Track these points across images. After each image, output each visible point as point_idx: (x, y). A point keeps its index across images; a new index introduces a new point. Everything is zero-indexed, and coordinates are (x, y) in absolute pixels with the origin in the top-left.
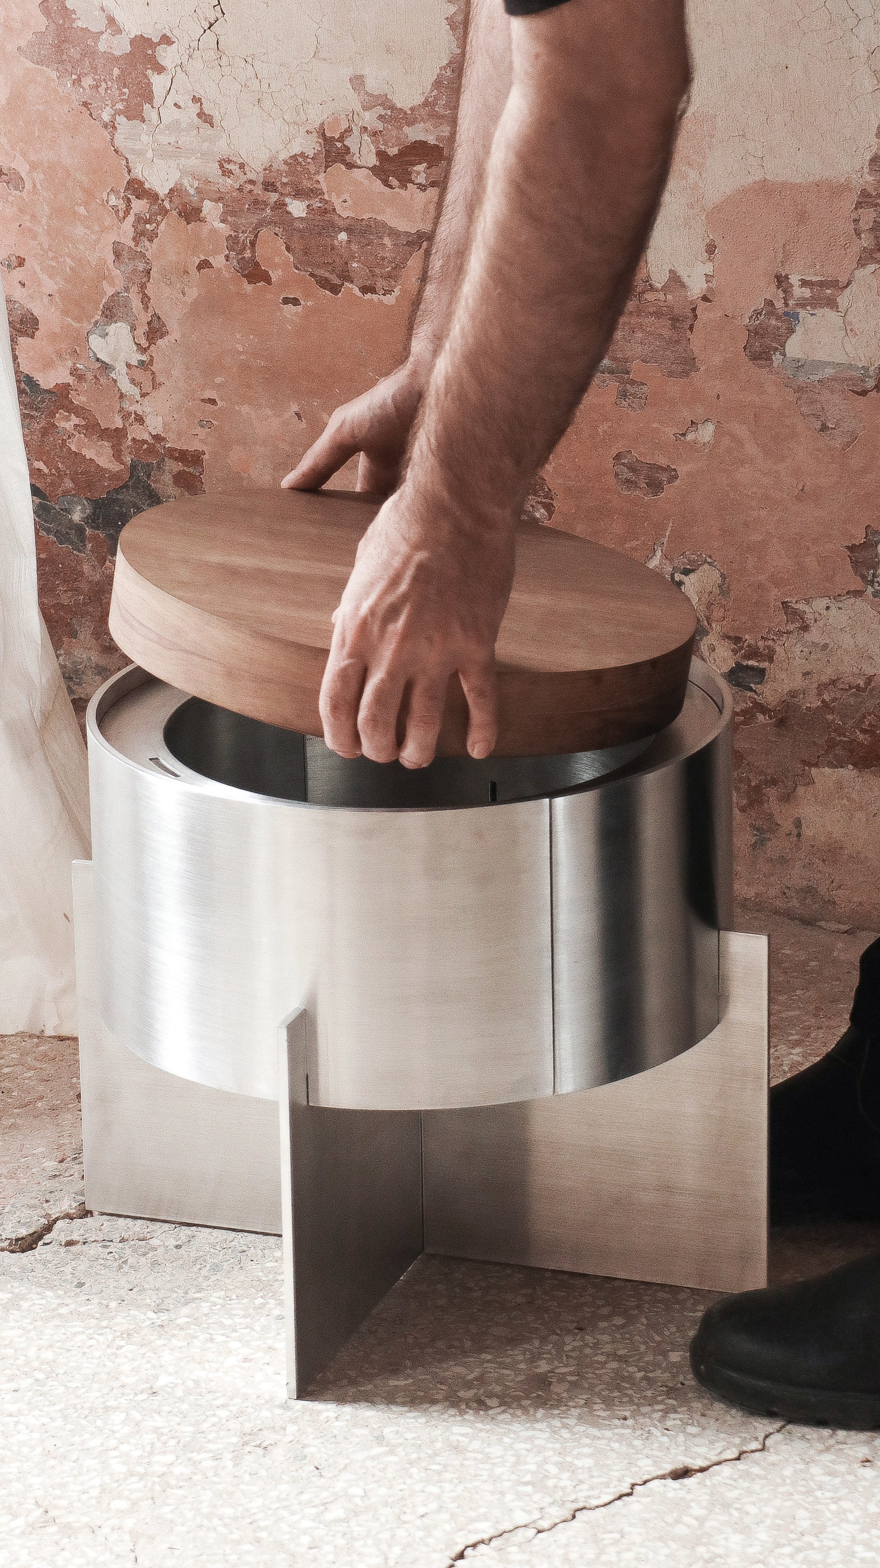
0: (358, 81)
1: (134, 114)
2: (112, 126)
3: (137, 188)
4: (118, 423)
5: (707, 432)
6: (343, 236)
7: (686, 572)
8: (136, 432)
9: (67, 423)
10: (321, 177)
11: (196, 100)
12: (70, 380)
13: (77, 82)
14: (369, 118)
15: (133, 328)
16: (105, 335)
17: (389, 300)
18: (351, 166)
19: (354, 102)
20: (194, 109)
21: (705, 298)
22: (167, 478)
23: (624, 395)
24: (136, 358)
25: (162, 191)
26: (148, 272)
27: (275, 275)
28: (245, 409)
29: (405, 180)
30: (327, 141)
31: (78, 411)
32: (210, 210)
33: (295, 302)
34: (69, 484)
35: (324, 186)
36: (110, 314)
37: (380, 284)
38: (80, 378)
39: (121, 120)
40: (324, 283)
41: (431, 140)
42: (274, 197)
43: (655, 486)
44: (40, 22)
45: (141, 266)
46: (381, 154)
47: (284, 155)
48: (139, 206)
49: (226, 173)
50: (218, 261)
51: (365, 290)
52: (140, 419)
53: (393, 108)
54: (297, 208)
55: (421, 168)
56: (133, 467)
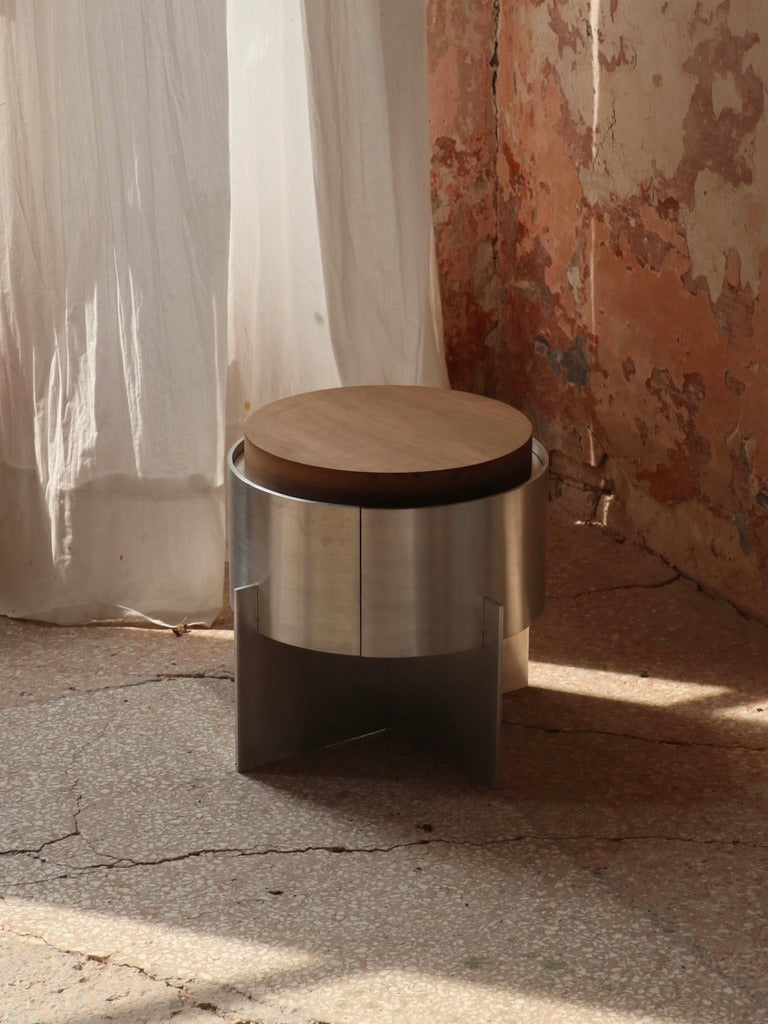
0: (654, 162)
1: (586, 166)
2: (578, 169)
3: (584, 202)
4: (573, 316)
5: (755, 368)
6: (646, 239)
7: (746, 439)
8: (579, 323)
9: (559, 313)
10: (640, 208)
11: (605, 162)
12: (559, 291)
13: (569, 145)
14: (656, 182)
15: (580, 270)
16: (571, 271)
17: (659, 274)
18: (650, 205)
19: (651, 173)
20: (604, 166)
21: (757, 299)
22: (587, 347)
23: (730, 342)
24: (580, 285)
25: (592, 204)
26: (585, 244)
27: (625, 253)
28: (612, 318)
29: (666, 216)
30: (643, 191)
31: (561, 307)
32: (606, 217)
33: (630, 269)
34: (556, 342)
35: (641, 213)
36: (574, 262)
37: (656, 266)
38: (563, 291)
39: (581, 167)
40: (639, 261)
41: (675, 198)
42: (625, 215)
43: (739, 392)
44: (559, 114)
45: (583, 240)
46: (659, 201)
47: (630, 195)
48: (585, 209)
49: (612, 200)
50: (607, 243)
51: (652, 268)
52: (580, 316)
53: (664, 179)
54: (632, 222)
55: (671, 210)
56: (576, 340)
